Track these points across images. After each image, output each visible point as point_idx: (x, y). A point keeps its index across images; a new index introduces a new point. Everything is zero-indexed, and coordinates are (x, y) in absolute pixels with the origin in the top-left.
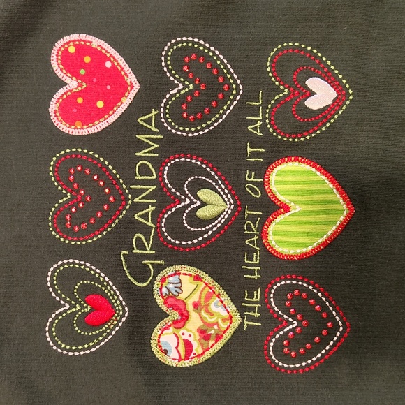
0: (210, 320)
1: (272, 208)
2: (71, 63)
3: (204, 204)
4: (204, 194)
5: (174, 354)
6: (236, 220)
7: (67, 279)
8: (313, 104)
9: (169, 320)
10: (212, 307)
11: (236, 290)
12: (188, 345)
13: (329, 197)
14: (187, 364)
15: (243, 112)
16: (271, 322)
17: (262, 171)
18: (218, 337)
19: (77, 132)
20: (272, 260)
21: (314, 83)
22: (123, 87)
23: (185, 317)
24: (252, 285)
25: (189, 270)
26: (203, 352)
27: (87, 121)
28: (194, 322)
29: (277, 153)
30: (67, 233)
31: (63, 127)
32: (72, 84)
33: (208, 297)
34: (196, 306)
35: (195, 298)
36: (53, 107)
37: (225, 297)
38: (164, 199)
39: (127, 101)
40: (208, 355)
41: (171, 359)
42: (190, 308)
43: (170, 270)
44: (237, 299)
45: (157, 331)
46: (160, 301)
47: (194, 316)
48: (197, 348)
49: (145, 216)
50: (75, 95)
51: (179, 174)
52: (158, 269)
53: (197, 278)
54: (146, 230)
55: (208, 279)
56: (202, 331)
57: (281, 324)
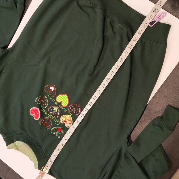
0: (68, 119)
1: (60, 103)
2: (32, 113)
3: (55, 110)
4: (54, 109)
5: (69, 126)
6: (59, 108)
7: (53, 131)
8: (52, 90)
9: (65, 123)
10: (67, 117)
12: (69, 123)
13: (63, 96)
15: (48, 98)
16: (72, 112)
17: (56, 101)
18: (71, 119)
19: (39, 119)
20: (66, 108)
22: (37, 110)
23: (66, 121)
24: (67, 112)
27: (38, 117)
28: (67, 121)
29: (55, 98)
30: (49, 127)
31: (37, 120)
32: (34, 115)
33: (66, 117)
35: (65, 119)
36: (35, 119)
38: (52, 114)
39: (39, 111)
42: (65, 120)
44: (68, 114)
45: (66, 126)
46: (62, 123)
48: (71, 122)
49: (53, 118)
50: (35, 116)
51: (50, 111)
52: (59, 121)
53: (63, 117)
54: (54, 119)
55: (63, 116)
56: (69, 121)
57: (73, 111)
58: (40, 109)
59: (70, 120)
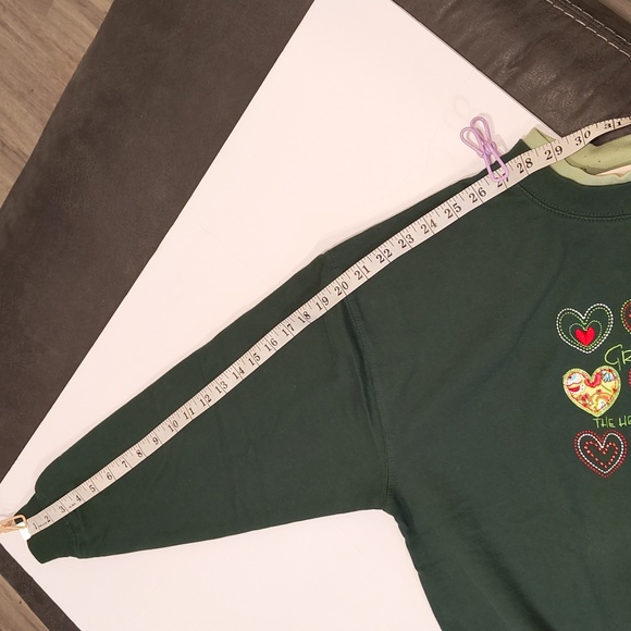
0: (594, 400)
5: (570, 382)
9: (588, 376)
10: (601, 400)
11: (613, 413)
12: (577, 389)
14: (566, 390)
16: (601, 433)
18: (585, 405)
23: (592, 385)
25: (619, 385)
26: (574, 397)
28: (591, 391)
33: (605, 398)
34: (599, 391)
35: (604, 390)
37: (607, 408)
40: (574, 401)
41: (566, 382)
42: (598, 388)
43: (616, 373)
44: (608, 414)
45: (581, 371)
46: (598, 370)
47: (594, 390)
48: (576, 394)
52: (616, 367)
53: (615, 390)
55: (616, 396)
56: (586, 396)
57: (601, 440)
59: (583, 399)
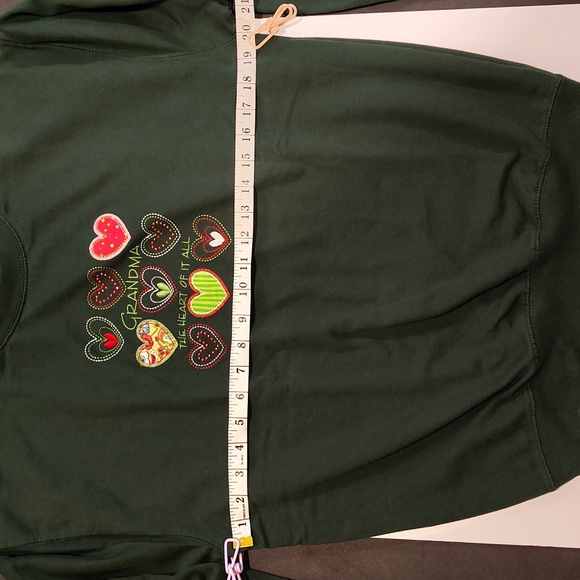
0: (163, 345)
1: (191, 293)
2: (101, 227)
3: (160, 290)
4: (160, 285)
5: (147, 361)
6: (175, 299)
7: (95, 326)
8: (213, 244)
9: (143, 346)
10: (164, 339)
11: (176, 332)
12: (153, 357)
13: (219, 288)
14: (153, 366)
15: (180, 247)
16: (191, 346)
17: (188, 275)
18: (167, 353)
19: (101, 259)
20: (193, 319)
21: (214, 234)
22: (123, 238)
23: (151, 344)
24: (181, 329)
25: (153, 321)
26: (160, 361)
27: (106, 254)
28: (156, 346)
29: (196, 266)
30: (97, 304)
31: (95, 256)
32: (100, 236)
33: (162, 335)
34: (156, 339)
35: (156, 335)
36: (91, 246)
37: (171, 334)
38: (141, 288)
39: (125, 245)
40: (163, 361)
41: (147, 363)
42: (154, 340)
43: (144, 322)
44: (176, 336)
45: (138, 350)
46: (139, 336)
47: (156, 343)
48: (158, 358)
49: (133, 296)
50: (101, 241)
51: (148, 276)
52: (138, 322)
53: (157, 325)
54: (133, 303)
55: (162, 325)
56: (160, 350)
57: (196, 346)
58: (131, 245)
59: (162, 353)
